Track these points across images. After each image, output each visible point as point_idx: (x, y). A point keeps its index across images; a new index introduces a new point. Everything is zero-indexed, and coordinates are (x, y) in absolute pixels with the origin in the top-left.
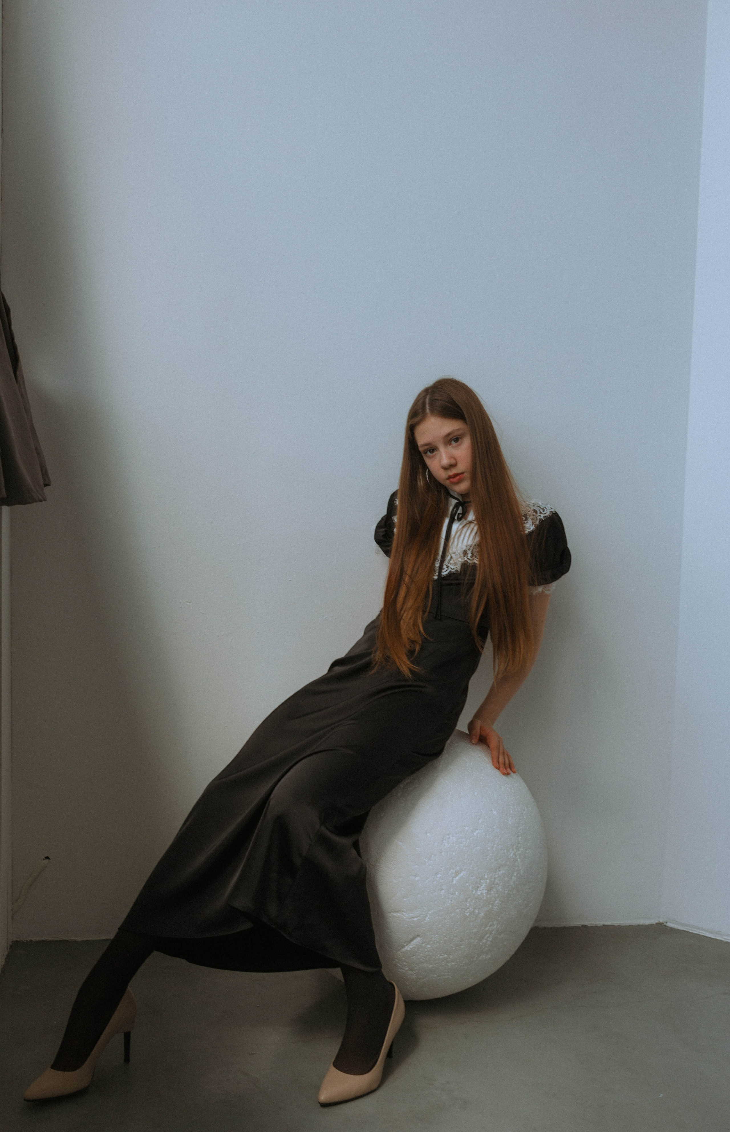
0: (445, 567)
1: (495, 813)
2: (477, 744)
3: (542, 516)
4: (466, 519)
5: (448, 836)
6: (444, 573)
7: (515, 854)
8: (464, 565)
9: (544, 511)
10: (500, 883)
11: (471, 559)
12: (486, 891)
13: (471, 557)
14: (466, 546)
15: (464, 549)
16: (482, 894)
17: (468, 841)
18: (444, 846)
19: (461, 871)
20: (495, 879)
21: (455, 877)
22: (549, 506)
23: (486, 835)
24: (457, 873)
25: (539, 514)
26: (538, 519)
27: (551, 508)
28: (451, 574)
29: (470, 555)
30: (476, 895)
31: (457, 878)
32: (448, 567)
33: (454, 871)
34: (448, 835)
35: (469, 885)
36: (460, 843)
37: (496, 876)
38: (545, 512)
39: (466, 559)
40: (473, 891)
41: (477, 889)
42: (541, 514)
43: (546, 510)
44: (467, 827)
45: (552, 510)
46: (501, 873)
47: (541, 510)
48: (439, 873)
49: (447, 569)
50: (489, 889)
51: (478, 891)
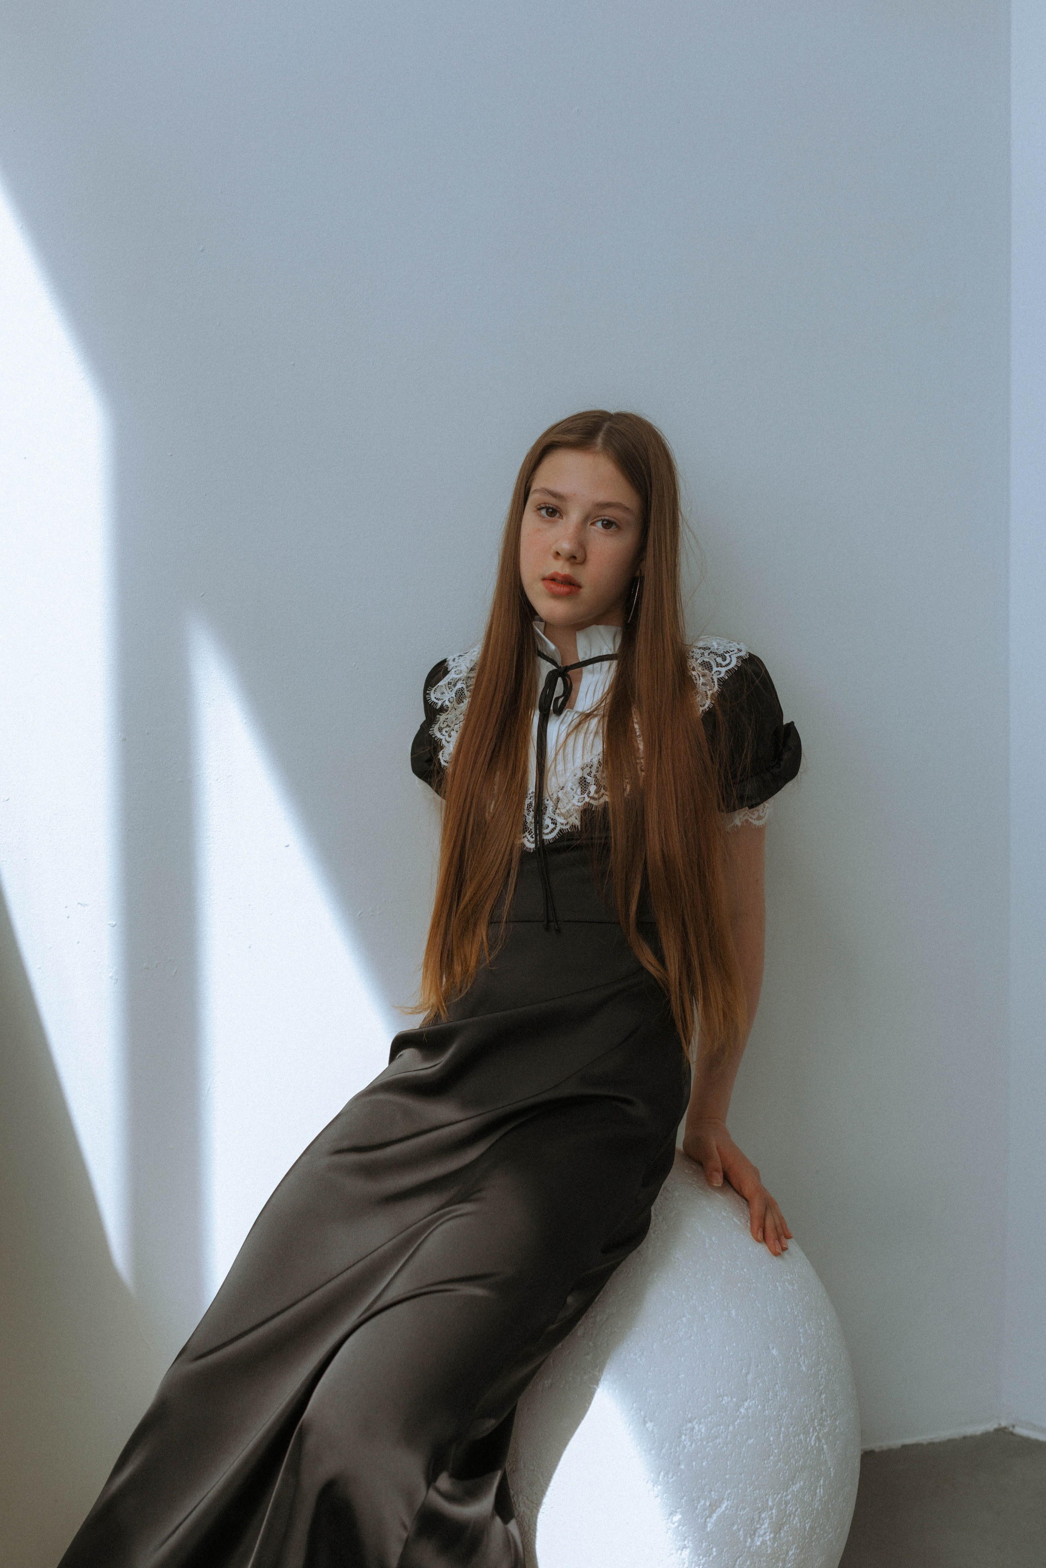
0: (547, 821)
1: (774, 1352)
2: (720, 1189)
3: (723, 670)
4: (572, 708)
5: (689, 1425)
6: (549, 836)
7: (818, 1439)
8: (587, 812)
9: (724, 660)
10: (796, 1510)
11: (596, 796)
12: (772, 1535)
13: (597, 792)
14: (583, 769)
15: (579, 775)
16: (764, 1543)
17: (731, 1428)
18: (684, 1447)
19: (720, 1501)
20: (786, 1503)
21: (710, 1516)
22: (734, 646)
23: (764, 1409)
24: (713, 1508)
25: (715, 669)
26: (716, 681)
27: (739, 650)
28: (563, 836)
29: (593, 788)
30: (752, 1549)
31: (715, 1516)
32: (554, 823)
33: (708, 1504)
34: (690, 1421)
35: (739, 1530)
36: (716, 1438)
37: (789, 1497)
38: (727, 661)
39: (587, 800)
40: (746, 1542)
41: (754, 1534)
42: (719, 669)
43: (728, 658)
44: (726, 1398)
45: (743, 654)
46: (796, 1488)
47: (719, 660)
48: (676, 1512)
49: (553, 826)
50: (777, 1528)
51: (756, 1538)
